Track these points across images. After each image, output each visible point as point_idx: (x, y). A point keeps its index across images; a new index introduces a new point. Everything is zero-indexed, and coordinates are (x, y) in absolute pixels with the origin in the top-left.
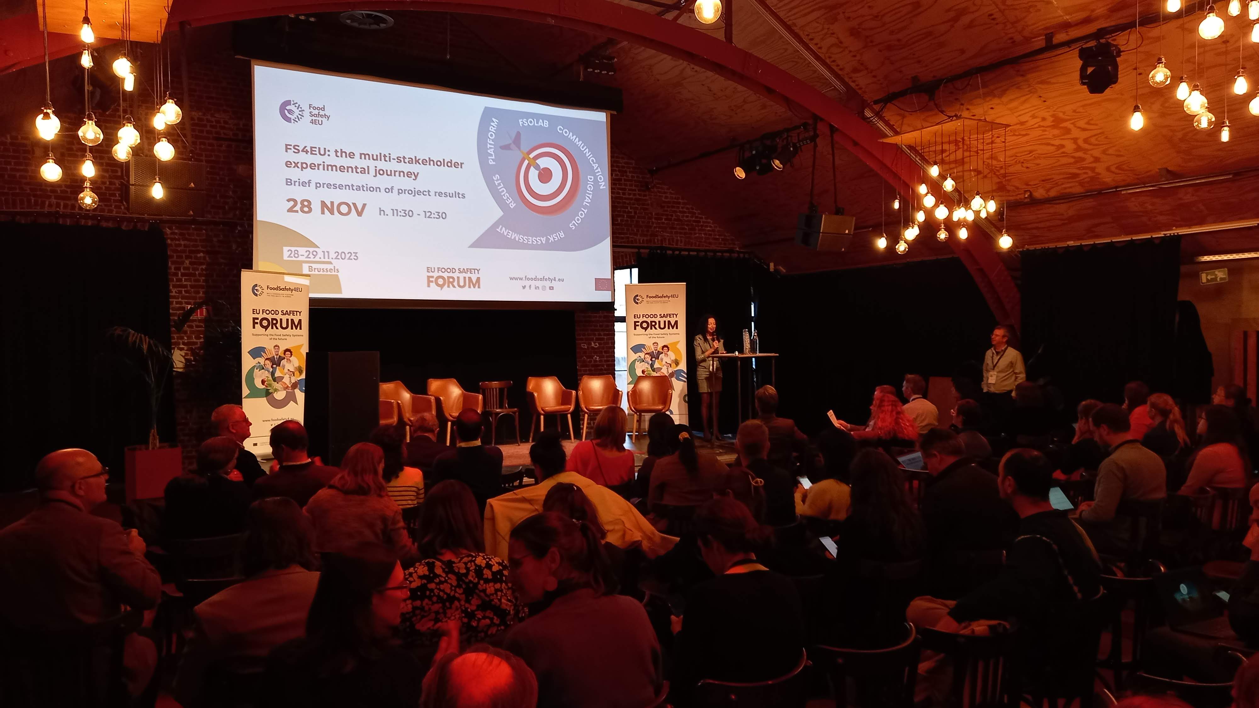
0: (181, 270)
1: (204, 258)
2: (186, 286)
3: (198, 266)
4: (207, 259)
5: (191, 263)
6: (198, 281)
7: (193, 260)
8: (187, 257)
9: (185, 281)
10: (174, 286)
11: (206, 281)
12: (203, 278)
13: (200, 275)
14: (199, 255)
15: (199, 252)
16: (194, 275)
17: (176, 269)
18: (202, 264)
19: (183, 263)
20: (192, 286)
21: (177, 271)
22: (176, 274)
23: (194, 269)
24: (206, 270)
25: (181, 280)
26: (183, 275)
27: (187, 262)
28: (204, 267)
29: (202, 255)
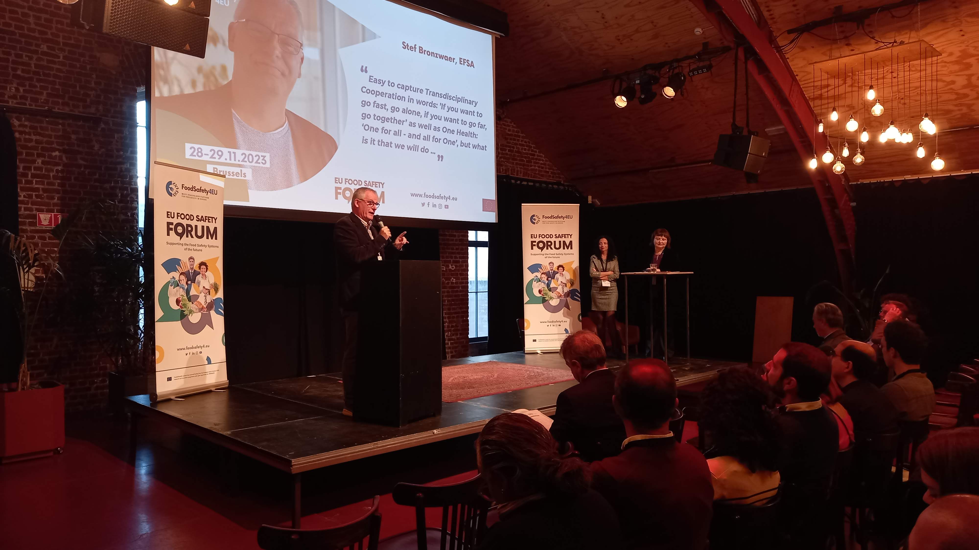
0: (31, 170)
1: (61, 158)
2: (37, 190)
3: (52, 167)
4: (64, 159)
5: (43, 162)
6: (53, 184)
7: (47, 159)
8: (39, 156)
9: (36, 184)
10: (23, 189)
11: (62, 185)
12: (59, 181)
13: (55, 177)
14: (54, 154)
15: (54, 150)
16: (48, 177)
17: (25, 168)
18: (57, 164)
19: (34, 162)
20: (45, 190)
21: (27, 171)
22: (25, 175)
23: (48, 170)
24: (62, 171)
25: (31, 182)
26: (34, 176)
27: (39, 161)
28: (60, 168)
29: (57, 153)
